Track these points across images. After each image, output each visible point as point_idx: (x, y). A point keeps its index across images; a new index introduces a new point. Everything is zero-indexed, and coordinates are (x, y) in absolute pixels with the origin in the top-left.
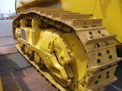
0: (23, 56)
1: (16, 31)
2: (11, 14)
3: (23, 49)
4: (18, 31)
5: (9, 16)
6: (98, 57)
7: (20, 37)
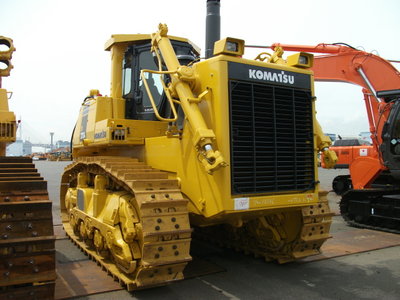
0: (76, 244)
1: (68, 194)
2: (54, 144)
3: (77, 230)
4: (71, 194)
5: (48, 150)
6: (156, 224)
7: (75, 206)
